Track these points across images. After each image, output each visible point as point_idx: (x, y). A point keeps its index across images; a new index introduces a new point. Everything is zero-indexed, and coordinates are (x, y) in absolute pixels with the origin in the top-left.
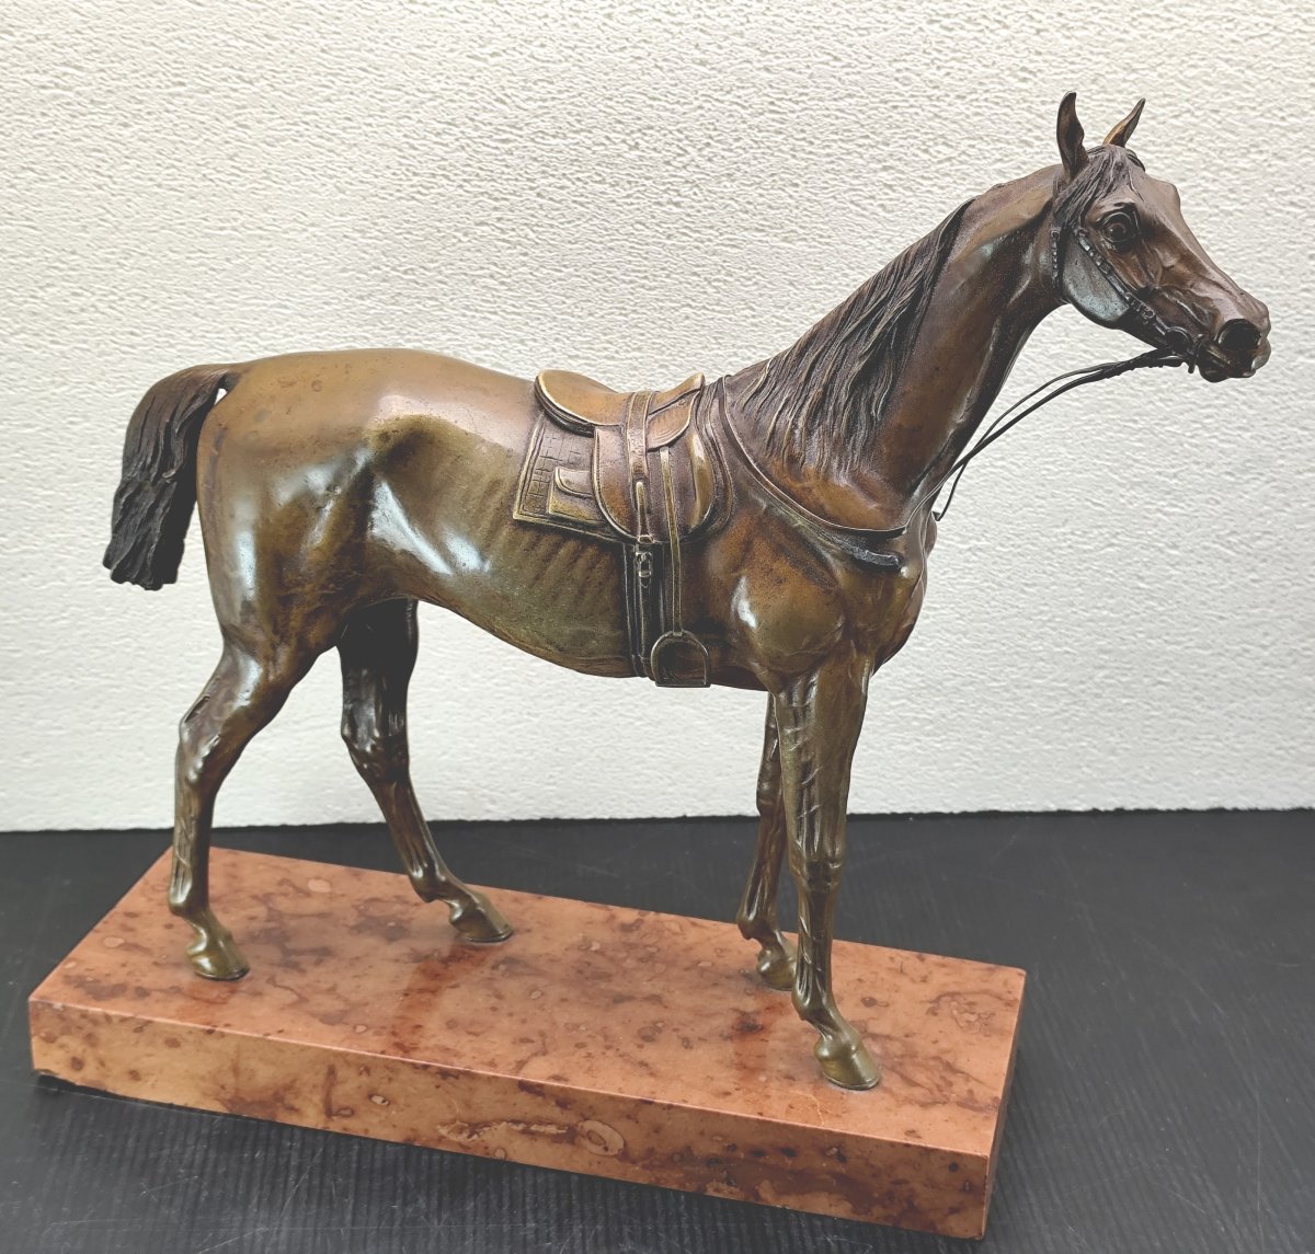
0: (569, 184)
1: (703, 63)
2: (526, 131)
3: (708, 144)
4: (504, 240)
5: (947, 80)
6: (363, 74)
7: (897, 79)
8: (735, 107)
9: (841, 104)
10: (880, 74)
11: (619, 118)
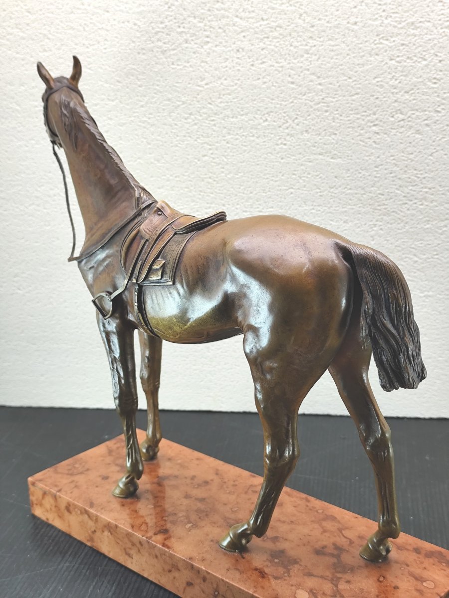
0: (239, 137)
1: (293, 83)
2: (221, 116)
3: (297, 118)
4: (214, 162)
5: (400, 85)
6: (155, 95)
7: (377, 86)
8: (307, 101)
9: (354, 98)
10: (369, 84)
11: (259, 108)
